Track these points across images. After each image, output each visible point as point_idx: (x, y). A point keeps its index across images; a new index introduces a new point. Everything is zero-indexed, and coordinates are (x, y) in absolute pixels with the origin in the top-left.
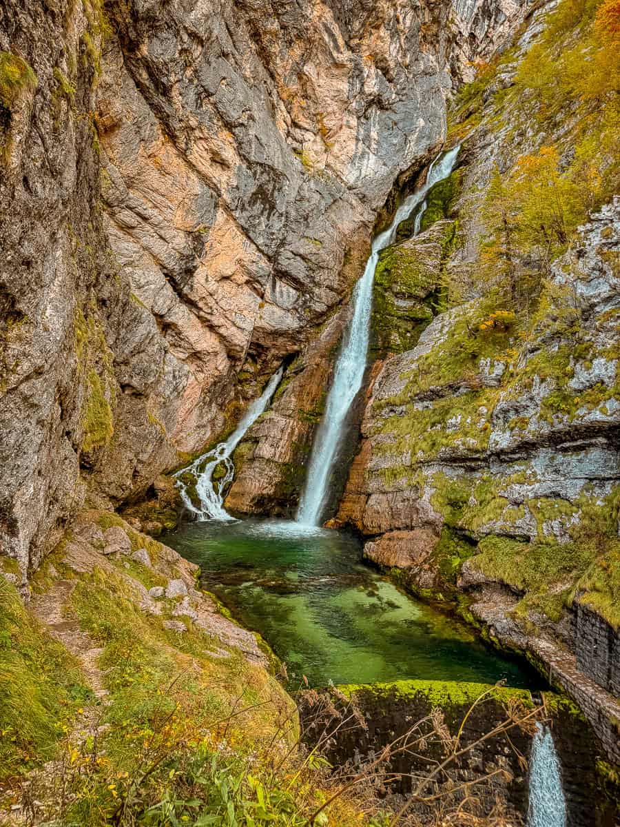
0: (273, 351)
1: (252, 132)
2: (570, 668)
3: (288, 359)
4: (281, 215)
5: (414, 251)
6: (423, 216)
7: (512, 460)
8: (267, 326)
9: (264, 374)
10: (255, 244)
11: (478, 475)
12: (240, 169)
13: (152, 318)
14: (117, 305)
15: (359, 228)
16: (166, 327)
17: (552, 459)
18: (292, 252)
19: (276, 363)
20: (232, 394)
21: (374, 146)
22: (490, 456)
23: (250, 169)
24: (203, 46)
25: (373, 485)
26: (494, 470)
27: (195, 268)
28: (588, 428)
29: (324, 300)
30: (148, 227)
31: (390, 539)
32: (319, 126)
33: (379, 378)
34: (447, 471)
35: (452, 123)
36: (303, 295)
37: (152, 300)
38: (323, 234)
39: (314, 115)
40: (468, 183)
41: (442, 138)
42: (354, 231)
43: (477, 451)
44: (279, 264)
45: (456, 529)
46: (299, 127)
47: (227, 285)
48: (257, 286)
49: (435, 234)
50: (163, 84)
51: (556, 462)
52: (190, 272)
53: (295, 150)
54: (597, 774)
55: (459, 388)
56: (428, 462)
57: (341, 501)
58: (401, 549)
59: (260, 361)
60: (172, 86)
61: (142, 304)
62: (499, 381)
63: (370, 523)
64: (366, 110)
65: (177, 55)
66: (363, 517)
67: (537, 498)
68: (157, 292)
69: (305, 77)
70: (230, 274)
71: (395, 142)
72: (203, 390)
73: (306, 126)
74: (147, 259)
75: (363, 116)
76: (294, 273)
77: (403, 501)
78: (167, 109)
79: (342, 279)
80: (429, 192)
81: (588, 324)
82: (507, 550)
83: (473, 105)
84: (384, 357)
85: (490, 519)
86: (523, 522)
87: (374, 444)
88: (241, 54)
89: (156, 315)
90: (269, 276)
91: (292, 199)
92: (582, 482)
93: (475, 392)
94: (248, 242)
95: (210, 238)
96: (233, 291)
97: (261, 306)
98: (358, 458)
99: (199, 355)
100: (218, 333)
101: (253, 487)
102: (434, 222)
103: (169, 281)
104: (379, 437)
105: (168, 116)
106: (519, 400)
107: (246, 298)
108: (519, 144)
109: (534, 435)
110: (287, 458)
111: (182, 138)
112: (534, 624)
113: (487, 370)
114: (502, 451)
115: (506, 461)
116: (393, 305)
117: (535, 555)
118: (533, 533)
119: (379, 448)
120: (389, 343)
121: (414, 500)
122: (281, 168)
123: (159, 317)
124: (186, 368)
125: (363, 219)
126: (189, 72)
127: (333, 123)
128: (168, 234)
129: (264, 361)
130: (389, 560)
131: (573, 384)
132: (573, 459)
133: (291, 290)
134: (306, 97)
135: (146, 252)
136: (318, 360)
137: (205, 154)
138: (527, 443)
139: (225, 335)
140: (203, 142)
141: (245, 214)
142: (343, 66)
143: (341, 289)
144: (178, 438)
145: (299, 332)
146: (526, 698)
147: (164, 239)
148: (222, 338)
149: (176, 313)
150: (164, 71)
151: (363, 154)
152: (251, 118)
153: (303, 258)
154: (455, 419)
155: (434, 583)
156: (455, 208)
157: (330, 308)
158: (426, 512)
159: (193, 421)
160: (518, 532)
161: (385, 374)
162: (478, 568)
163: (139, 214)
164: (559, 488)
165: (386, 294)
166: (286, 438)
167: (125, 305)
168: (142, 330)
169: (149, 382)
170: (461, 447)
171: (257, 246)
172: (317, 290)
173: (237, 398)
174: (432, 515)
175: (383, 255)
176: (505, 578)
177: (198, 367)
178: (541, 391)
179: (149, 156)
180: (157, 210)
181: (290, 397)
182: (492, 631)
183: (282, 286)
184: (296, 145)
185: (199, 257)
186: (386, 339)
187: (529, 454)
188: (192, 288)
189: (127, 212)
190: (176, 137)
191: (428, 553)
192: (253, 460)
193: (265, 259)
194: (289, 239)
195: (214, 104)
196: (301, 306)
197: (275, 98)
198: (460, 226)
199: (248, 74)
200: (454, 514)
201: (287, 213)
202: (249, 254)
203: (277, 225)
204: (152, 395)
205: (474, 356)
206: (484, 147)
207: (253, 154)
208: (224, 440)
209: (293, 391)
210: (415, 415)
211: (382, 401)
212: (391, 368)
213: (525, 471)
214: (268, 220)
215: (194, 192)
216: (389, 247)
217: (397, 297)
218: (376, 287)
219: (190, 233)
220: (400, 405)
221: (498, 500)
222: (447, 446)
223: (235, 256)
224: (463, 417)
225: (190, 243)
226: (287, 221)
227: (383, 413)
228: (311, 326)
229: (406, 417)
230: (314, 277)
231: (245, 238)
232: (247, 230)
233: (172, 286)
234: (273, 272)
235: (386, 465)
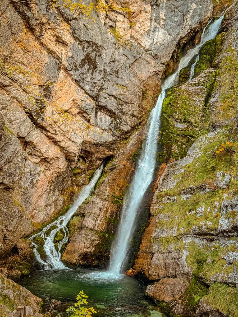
0: (96, 155)
1: (81, 22)
3: (107, 160)
4: (101, 71)
5: (187, 91)
6: (197, 65)
7: (230, 237)
8: (91, 140)
9: (91, 169)
10: (84, 90)
11: (213, 244)
12: (74, 45)
13: (18, 141)
15: (153, 76)
16: (26, 143)
18: (108, 94)
19: (98, 162)
20: (69, 183)
21: (162, 23)
22: (219, 233)
23: (80, 45)
25: (155, 248)
26: (221, 242)
27: (45, 107)
29: (129, 123)
30: (16, 85)
31: (162, 284)
33: (163, 176)
34: (196, 240)
36: (115, 120)
37: (18, 129)
38: (128, 82)
39: (124, 3)
40: (226, 45)
41: (209, 14)
42: (149, 78)
43: (212, 230)
44: (99, 101)
45: (199, 278)
47: (66, 116)
48: (86, 115)
49: (203, 79)
52: (42, 108)
53: (111, 27)
55: (205, 189)
56: (186, 235)
57: (137, 257)
58: (167, 290)
59: (88, 161)
61: (12, 133)
62: (228, 185)
63: (153, 272)
66: (149, 269)
68: (21, 124)
70: (68, 109)
71: (176, 20)
72: (49, 182)
74: (16, 104)
75: (155, 4)
76: (109, 107)
77: (172, 259)
78: (28, 14)
79: (141, 109)
80: (202, 49)
82: (224, 292)
84: (167, 161)
85: (216, 273)
86: (233, 275)
87: (157, 220)
89: (19, 138)
90: (93, 108)
91: (108, 62)
93: (214, 191)
94: (79, 89)
95: (55, 88)
96: (70, 119)
97: (88, 128)
98: (147, 229)
99: (47, 160)
100: (59, 146)
101: (80, 247)
102: (203, 70)
103: (29, 116)
104: (160, 216)
105: (29, 18)
106: (232, 201)
107: (78, 122)
110: (103, 228)
111: (37, 30)
113: (220, 179)
114: (224, 230)
115: (227, 237)
116: (174, 126)
117: (236, 295)
118: (237, 282)
119: (160, 224)
120: (171, 152)
121: (177, 259)
122: (99, 42)
123: (22, 138)
124: (39, 169)
125: (155, 70)
127: (136, 8)
128: (28, 88)
129: (90, 161)
130: (160, 297)
133: (107, 117)
135: (15, 100)
136: (124, 162)
137: (52, 38)
139: (64, 146)
140: (50, 30)
141: (77, 72)
143: (140, 116)
144: (33, 213)
145: (113, 144)
147: (26, 92)
148: (62, 149)
149: (32, 135)
151: (155, 28)
152: (81, 13)
153: (115, 97)
154: (201, 209)
155: (183, 312)
156: (217, 61)
157: (133, 128)
158: (183, 267)
159: (43, 202)
160: (230, 281)
161: (167, 173)
162: (207, 302)
163: (10, 78)
165: (170, 119)
166: (103, 214)
167: (1, 135)
168: (11, 149)
169: (15, 180)
170: (204, 227)
171: (85, 91)
172: (124, 117)
173: (72, 185)
174: (186, 269)
175: (168, 93)
176: (220, 308)
177: (47, 167)
179: (17, 42)
180: (22, 75)
181: (106, 187)
183: (101, 115)
184: (111, 23)
185: (48, 100)
186: (169, 148)
188: (43, 119)
189: (3, 77)
190: (34, 29)
191: (182, 293)
192: (81, 228)
193: (90, 98)
194: (106, 85)
195: (58, 8)
196: (114, 127)
198: (219, 74)
200: (199, 269)
201: (104, 70)
202: (79, 96)
203: (98, 77)
204: (17, 187)
205: (214, 169)
207: (82, 35)
208: (63, 214)
209: (109, 183)
210: (181, 203)
211: (163, 193)
212: (170, 170)
213: (235, 244)
214: (92, 75)
215: (45, 61)
216: (172, 88)
217: (176, 121)
218: (163, 114)
219: (42, 86)
220: (173, 196)
221: (221, 261)
222: (196, 225)
223: (71, 98)
224: (206, 207)
225: (42, 93)
226: (104, 74)
227: (163, 200)
228: (120, 140)
229: (177, 204)
230: (122, 109)
231: (77, 87)
232: (79, 82)
233: (31, 119)
234: (95, 106)
235: (163, 235)
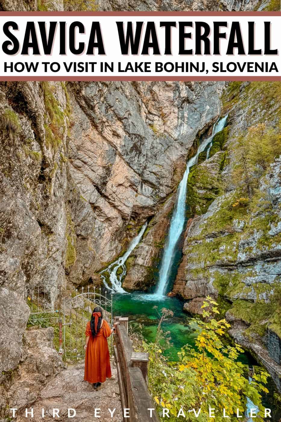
0: (142, 215)
1: (130, 121)
2: (265, 356)
3: (149, 218)
4: (144, 155)
5: (206, 167)
6: (211, 149)
7: (247, 266)
8: (139, 205)
9: (139, 225)
10: (133, 169)
11: (233, 272)
12: (125, 137)
13: (89, 205)
14: (75, 202)
15: (180, 158)
16: (95, 208)
17: (263, 266)
18: (149, 171)
19: (144, 220)
20: (125, 235)
21: (186, 120)
22: (238, 264)
23: (130, 137)
24: (108, 87)
25: (188, 277)
26: (240, 270)
27: (107, 182)
28: (276, 252)
29: (165, 191)
30: (87, 166)
31: (195, 301)
32: (161, 113)
33: (190, 227)
34: (220, 270)
35: (226, 102)
36: (155, 190)
37: (89, 198)
38: (163, 163)
39: (158, 108)
40: (231, 133)
41: (218, 113)
42: (178, 159)
43: (232, 262)
44: (144, 177)
45: (224, 297)
46: (152, 114)
47: (121, 188)
48: (135, 187)
49: (216, 158)
50: (91, 105)
51: (264, 267)
52: (105, 184)
53: (150, 124)
54: (274, 398)
55: (224, 233)
56: (212, 266)
57: (174, 284)
58: (200, 306)
59: (137, 220)
60: (95, 106)
61: (85, 200)
62: (242, 229)
63: (187, 294)
64: (182, 104)
65: (97, 93)
66: (184, 291)
67: (256, 283)
68: (91, 194)
69: (153, 92)
70: (122, 183)
71: (196, 117)
72: (111, 234)
73: (155, 113)
74: (87, 180)
75: (180, 107)
76: (151, 180)
77: (201, 284)
78: (93, 115)
79: (172, 181)
80: (214, 138)
81: (276, 206)
82: (245, 306)
83: (235, 93)
84: (193, 217)
85: (238, 292)
86: (251, 294)
87: (188, 258)
88: (125, 86)
89: (91, 203)
90: (139, 182)
91: (149, 148)
92: (275, 276)
93: (232, 234)
94: (130, 168)
95: (114, 168)
96: (124, 190)
97: (136, 196)
98: (181, 264)
99: (109, 219)
100: (117, 209)
101: (135, 278)
102: (216, 152)
103: (96, 188)
104: (190, 255)
105: (94, 118)
106: (249, 239)
107: (130, 192)
108: (254, 115)
109: (255, 255)
110: (150, 264)
111: (100, 127)
112: (253, 338)
113: (236, 224)
114: (242, 262)
115: (244, 266)
116: (196, 192)
117: (255, 308)
118: (255, 299)
119: (191, 260)
120: (195, 210)
121: (206, 284)
122: (143, 135)
123: (92, 204)
124: (104, 225)
125: (182, 154)
126: (102, 99)
127: (167, 111)
128: (95, 169)
129: (139, 220)
130: (194, 311)
131: (270, 233)
132: (271, 265)
133: (150, 188)
134: (154, 100)
135: (86, 177)
136: (163, 219)
137: (110, 132)
138: (252, 258)
139: (121, 209)
140: (109, 127)
141: (128, 157)
142: (170, 86)
143: (172, 186)
144: (101, 256)
145: (153, 206)
146: (246, 368)
147: (94, 171)
148: (120, 211)
149: (99, 202)
150: (92, 100)
151: (181, 124)
152: (130, 114)
153: (155, 174)
154: (223, 247)
156: (225, 146)
157: (168, 195)
158: (211, 290)
159: (107, 248)
160: (249, 298)
161: (193, 225)
162: (232, 314)
163: (83, 161)
164: (266, 279)
165: (193, 188)
166: (149, 255)
167: (78, 201)
168: (85, 211)
169: (89, 233)
170: (226, 260)
171: (134, 170)
172: (161, 188)
173: (127, 237)
174: (213, 291)
175: (192, 169)
176: (243, 318)
177: (109, 224)
178: (258, 236)
179: (86, 136)
180: (90, 159)
181: (150, 236)
182: (236, 341)
183: (145, 186)
184: (150, 122)
185: (109, 177)
186: (194, 208)
187: (254, 263)
188: (106, 190)
189: (78, 161)
190: (97, 126)
192: (134, 265)
193: (137, 175)
194: (148, 165)
195: (113, 111)
196: (154, 195)
197: (140, 103)
198: (228, 154)
199: (128, 94)
200: (223, 290)
201: (147, 154)
202: (130, 174)
203: (142, 160)
204: (90, 238)
205: (231, 219)
206: (239, 116)
207: (131, 130)
208: (122, 256)
209: (152, 233)
210: (206, 245)
211: (192, 238)
212: (196, 222)
213: (252, 271)
214: (139, 158)
215: (106, 149)
216: (195, 165)
217: (198, 189)
218: (189, 184)
219: (104, 167)
220: (200, 240)
221: (241, 284)
222: (219, 259)
223: (124, 175)
224: (226, 246)
225: (105, 172)
226: (147, 158)
227: (192, 243)
228: (159, 204)
229: (202, 245)
230: (160, 182)
231: (128, 167)
232: (129, 163)
233: (97, 190)
234: (141, 181)
235: (194, 268)
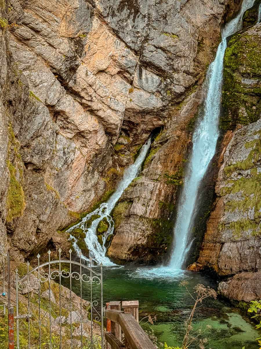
0: (142, 126)
3: (155, 132)
4: (145, 16)
5: (256, 37)
8: (136, 107)
9: (136, 145)
10: (124, 42)
13: (46, 109)
14: (20, 103)
15: (210, 20)
16: (56, 114)
18: (155, 46)
19: (145, 136)
20: (111, 162)
25: (225, 235)
27: (77, 66)
29: (182, 83)
30: (40, 38)
31: (238, 279)
33: (229, 147)
36: (165, 80)
37: (45, 95)
38: (179, 29)
42: (205, 23)
44: (144, 56)
47: (103, 77)
48: (127, 75)
52: (73, 70)
57: (201, 249)
58: (247, 287)
59: (131, 135)
61: (38, 99)
63: (224, 266)
66: (218, 261)
68: (49, 88)
70: (105, 67)
72: (87, 162)
74: (41, 64)
76: (157, 62)
77: (249, 248)
79: (196, 64)
84: (233, 128)
87: (225, 202)
89: (48, 106)
90: (136, 66)
91: (154, 3)
94: (119, 41)
95: (88, 41)
96: (108, 81)
97: (131, 91)
98: (214, 213)
99: (82, 134)
100: (97, 115)
101: (129, 239)
103: (58, 78)
104: (230, 196)
107: (119, 85)
110: (156, 215)
116: (240, 83)
119: (230, 205)
120: (237, 115)
123: (51, 107)
124: (73, 145)
125: (213, 12)
128: (55, 42)
129: (135, 135)
130: (237, 296)
133: (155, 76)
135: (39, 58)
136: (179, 133)
139: (102, 116)
141: (115, 19)
143: (196, 72)
144: (69, 201)
145: (162, 110)
147: (53, 46)
148: (101, 119)
149: (63, 103)
153: (163, 50)
157: (188, 89)
159: (80, 186)
161: (235, 143)
163: (32, 29)
165: (234, 75)
166: (155, 198)
167: (26, 102)
168: (38, 120)
169: (46, 159)
171: (126, 44)
172: (176, 76)
173: (114, 166)
175: (231, 41)
177: (83, 143)
180: (46, 24)
181: (157, 164)
183: (147, 74)
185: (80, 57)
186: (235, 112)
188: (75, 81)
189: (23, 28)
192: (129, 216)
193: (132, 53)
194: (152, 35)
196: (163, 89)
201: (149, 14)
202: (119, 50)
203: (141, 24)
204: (48, 169)
208: (105, 201)
209: (159, 159)
210: (257, 178)
211: (232, 166)
212: (239, 138)
214: (134, 22)
215: (74, 6)
216: (235, 34)
217: (243, 77)
218: (225, 69)
219: (72, 39)
220: (246, 169)
223: (108, 53)
225: (72, 47)
226: (149, 21)
227: (232, 176)
228: (172, 105)
229: (251, 180)
230: (173, 65)
231: (115, 38)
232: (117, 31)
233: (60, 82)
234: (139, 63)
235: (236, 219)
